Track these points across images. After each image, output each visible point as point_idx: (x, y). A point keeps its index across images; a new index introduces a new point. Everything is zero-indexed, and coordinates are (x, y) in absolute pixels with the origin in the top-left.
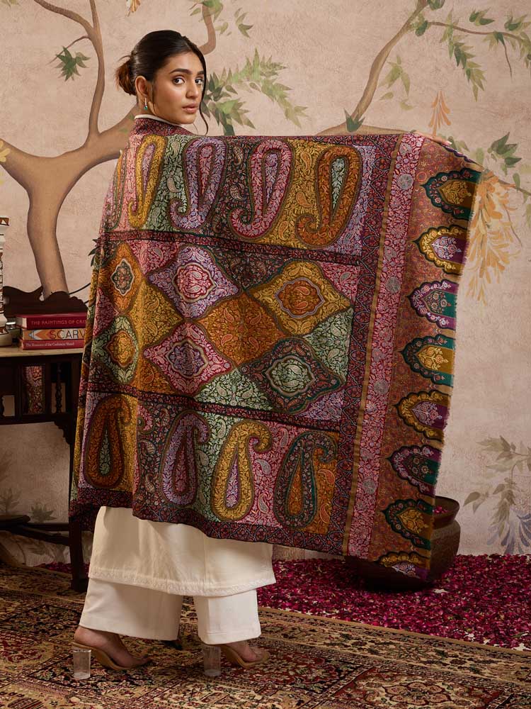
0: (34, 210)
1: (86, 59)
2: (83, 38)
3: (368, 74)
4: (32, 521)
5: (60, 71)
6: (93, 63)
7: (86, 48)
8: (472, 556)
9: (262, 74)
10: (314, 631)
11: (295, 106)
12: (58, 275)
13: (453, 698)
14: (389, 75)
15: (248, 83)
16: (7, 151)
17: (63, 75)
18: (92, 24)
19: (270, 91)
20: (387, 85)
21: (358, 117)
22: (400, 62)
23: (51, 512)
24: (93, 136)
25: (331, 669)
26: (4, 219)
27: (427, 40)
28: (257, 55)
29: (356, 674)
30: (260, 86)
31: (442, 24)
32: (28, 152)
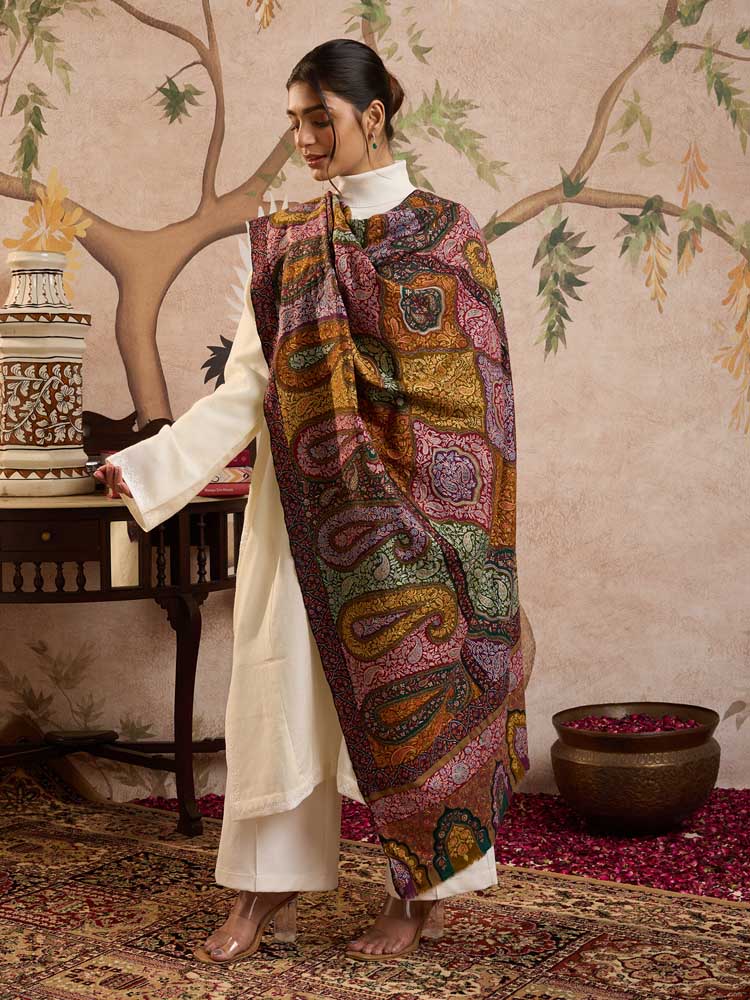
0: (124, 303)
1: (198, 93)
2: (194, 63)
3: (594, 116)
4: (120, 739)
5: (161, 110)
6: (208, 100)
7: (199, 78)
8: (733, 790)
9: (445, 116)
10: (519, 887)
11: (490, 161)
12: (158, 396)
13: (715, 974)
14: (621, 119)
15: (425, 128)
16: (88, 222)
17: (167, 115)
18: (207, 46)
19: (455, 139)
20: (620, 131)
21: (578, 177)
22: (637, 99)
23: (148, 727)
24: (207, 202)
25: (547, 937)
26: (85, 316)
27: (677, 69)
28: (437, 88)
29: (580, 943)
30: (442, 131)
31: (698, 47)
32: (117, 224)
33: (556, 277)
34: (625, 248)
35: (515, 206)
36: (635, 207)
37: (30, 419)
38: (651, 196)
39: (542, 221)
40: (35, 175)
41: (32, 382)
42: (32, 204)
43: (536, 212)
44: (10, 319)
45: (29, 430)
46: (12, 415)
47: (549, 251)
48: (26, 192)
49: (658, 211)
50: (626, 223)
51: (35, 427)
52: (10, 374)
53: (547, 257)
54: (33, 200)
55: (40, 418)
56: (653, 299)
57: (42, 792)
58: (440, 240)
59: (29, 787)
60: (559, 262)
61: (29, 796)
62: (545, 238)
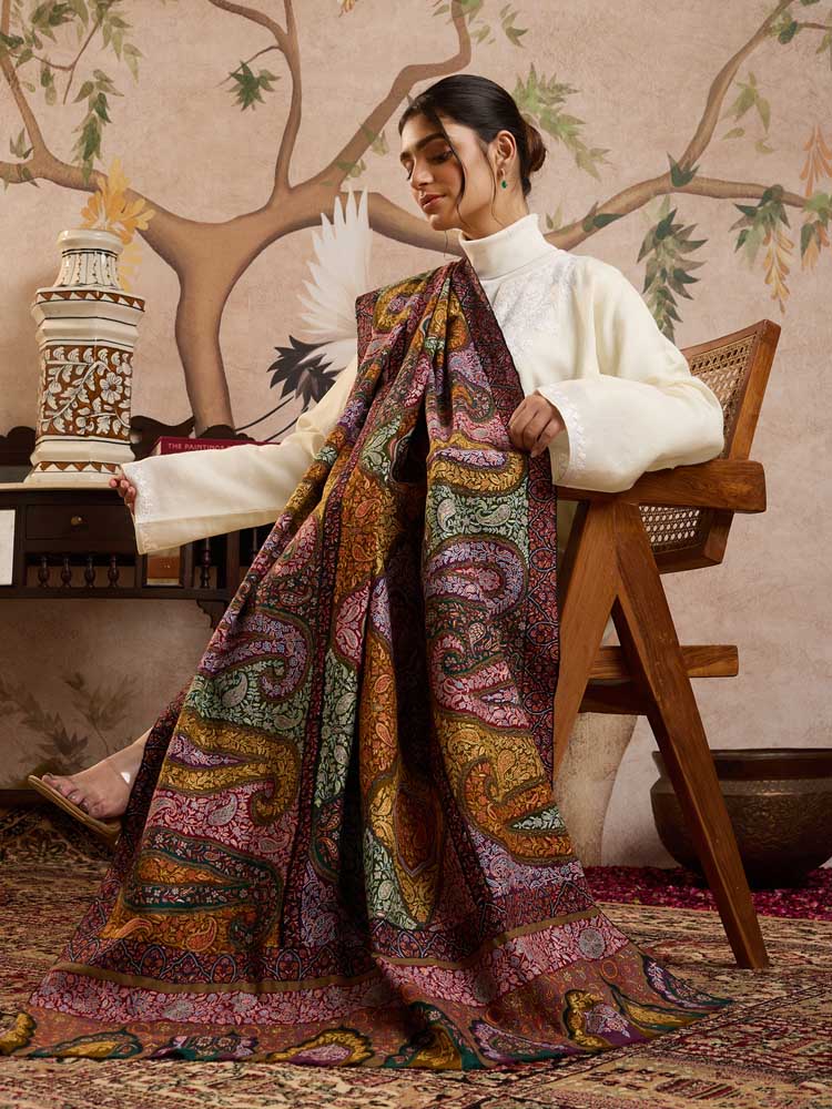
0: (186, 302)
1: (274, 78)
2: (271, 48)
3: (704, 101)
5: (234, 96)
6: (284, 85)
7: (276, 63)
9: (540, 101)
11: (590, 148)
12: (219, 401)
14: (736, 103)
16: (150, 214)
17: (240, 101)
18: (286, 31)
19: (552, 126)
20: (734, 117)
21: (688, 165)
22: (754, 81)
24: (280, 191)
26: (137, 300)
27: (797, 50)
28: (533, 72)
30: (538, 117)
31: (820, 27)
32: (182, 216)
33: (664, 273)
34: (741, 242)
35: (619, 196)
36: (752, 197)
37: (71, 407)
38: (770, 185)
39: (648, 213)
40: (97, 164)
41: (75, 367)
42: (91, 194)
43: (641, 203)
44: (55, 297)
45: (69, 418)
46: (52, 403)
47: (656, 245)
48: (86, 182)
49: (779, 202)
50: (742, 214)
51: (75, 415)
52: (52, 358)
53: (653, 251)
54: (93, 191)
55: (82, 406)
56: (774, 298)
57: (69, 847)
59: (53, 841)
60: (667, 258)
61: (54, 850)
62: (652, 231)
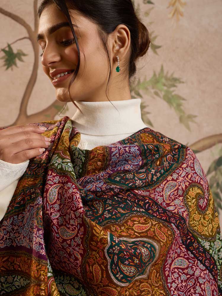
1: (24, 55)
2: (25, 38)
5: (2, 62)
6: (30, 59)
7: (26, 47)
9: (164, 85)
11: (187, 114)
15: (152, 91)
17: (5, 65)
19: (169, 99)
28: (162, 69)
30: (162, 94)
43: (210, 146)
47: (215, 169)
53: (214, 172)
58: (162, 181)
60: (221, 176)
62: (214, 162)
